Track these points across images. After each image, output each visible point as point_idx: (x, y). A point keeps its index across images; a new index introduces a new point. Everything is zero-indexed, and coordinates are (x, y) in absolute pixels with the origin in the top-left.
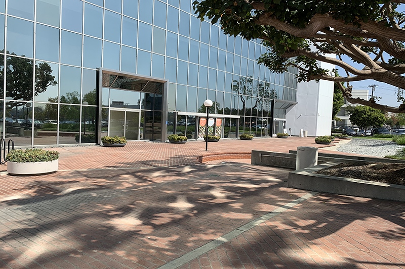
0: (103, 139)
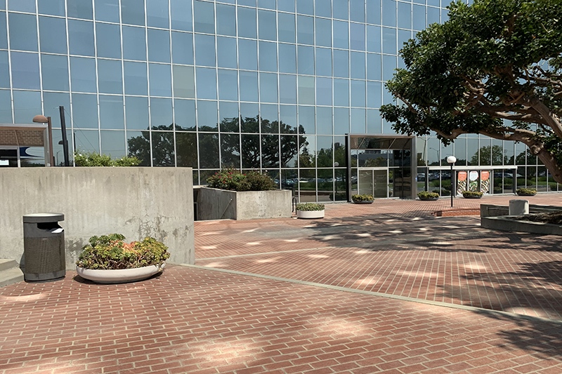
0: (353, 197)
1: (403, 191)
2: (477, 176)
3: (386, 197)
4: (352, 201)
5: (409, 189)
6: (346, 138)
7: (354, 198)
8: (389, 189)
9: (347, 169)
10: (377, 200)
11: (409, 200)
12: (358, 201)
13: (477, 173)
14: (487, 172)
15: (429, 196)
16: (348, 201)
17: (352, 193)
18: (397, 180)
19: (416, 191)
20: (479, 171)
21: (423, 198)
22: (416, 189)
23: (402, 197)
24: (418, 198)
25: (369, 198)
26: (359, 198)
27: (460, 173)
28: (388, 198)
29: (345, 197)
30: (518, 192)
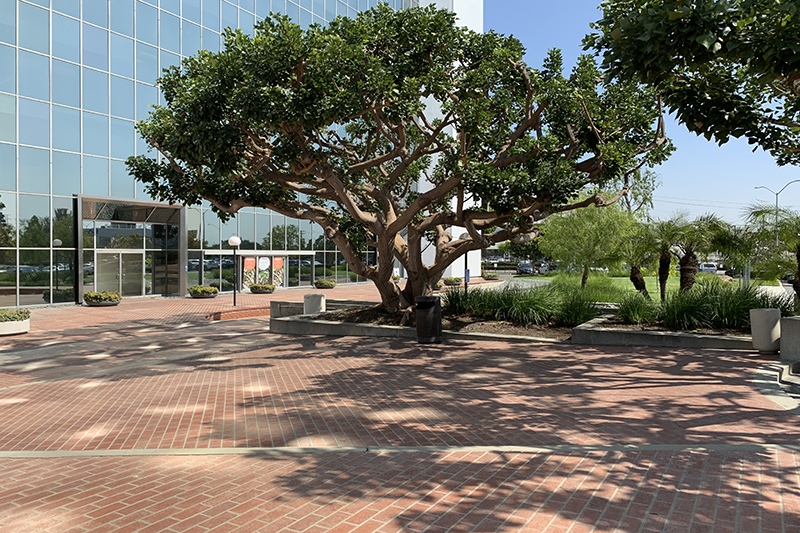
0: (86, 296)
1: (166, 285)
2: (269, 264)
3: (140, 294)
4: (85, 303)
5: (176, 281)
6: (75, 201)
7: (88, 299)
8: (146, 283)
9: (76, 252)
10: (126, 300)
11: (176, 298)
12: (95, 302)
13: (268, 260)
14: (280, 259)
15: (204, 291)
16: (77, 302)
17: (84, 290)
18: (158, 268)
19: (187, 283)
20: (271, 258)
21: (196, 295)
22: (187, 281)
23: (166, 294)
24: (189, 295)
25: (113, 296)
26: (96, 298)
27: (247, 259)
28: (144, 296)
29: (74, 297)
30: (316, 284)
